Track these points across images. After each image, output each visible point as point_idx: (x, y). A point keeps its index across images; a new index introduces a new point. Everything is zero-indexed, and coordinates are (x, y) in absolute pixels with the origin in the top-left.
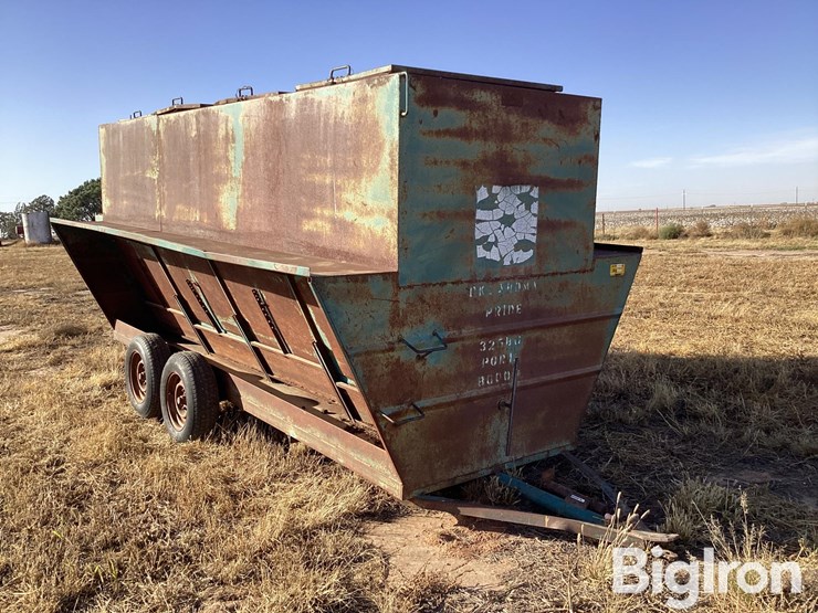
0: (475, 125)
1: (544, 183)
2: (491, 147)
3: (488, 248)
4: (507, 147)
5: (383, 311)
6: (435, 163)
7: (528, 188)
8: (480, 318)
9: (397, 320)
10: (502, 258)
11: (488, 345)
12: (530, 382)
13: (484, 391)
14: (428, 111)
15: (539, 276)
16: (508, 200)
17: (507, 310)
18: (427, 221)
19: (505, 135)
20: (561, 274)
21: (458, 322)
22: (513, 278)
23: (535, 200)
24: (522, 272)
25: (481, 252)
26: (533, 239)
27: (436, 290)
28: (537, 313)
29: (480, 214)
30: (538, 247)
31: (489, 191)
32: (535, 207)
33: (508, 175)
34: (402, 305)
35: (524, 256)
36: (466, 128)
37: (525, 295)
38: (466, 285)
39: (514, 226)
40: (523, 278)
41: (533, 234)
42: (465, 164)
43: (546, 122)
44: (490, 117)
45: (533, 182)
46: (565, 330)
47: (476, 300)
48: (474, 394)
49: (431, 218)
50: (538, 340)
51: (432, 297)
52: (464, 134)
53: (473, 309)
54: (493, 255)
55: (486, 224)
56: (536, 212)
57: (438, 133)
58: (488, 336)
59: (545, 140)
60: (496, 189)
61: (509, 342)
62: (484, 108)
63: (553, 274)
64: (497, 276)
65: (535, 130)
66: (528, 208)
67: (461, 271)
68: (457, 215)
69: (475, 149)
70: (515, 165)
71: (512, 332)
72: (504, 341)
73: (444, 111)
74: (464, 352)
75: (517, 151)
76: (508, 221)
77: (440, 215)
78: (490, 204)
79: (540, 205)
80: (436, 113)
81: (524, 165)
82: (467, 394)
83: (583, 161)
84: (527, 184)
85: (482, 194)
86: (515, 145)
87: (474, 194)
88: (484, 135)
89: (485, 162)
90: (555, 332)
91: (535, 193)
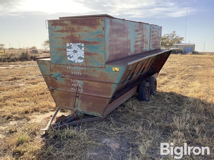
0: (64, 29)
1: (85, 42)
2: (69, 34)
3: (71, 58)
4: (73, 33)
5: (49, 68)
6: (57, 38)
7: (81, 44)
8: (70, 74)
9: (51, 70)
10: (75, 61)
11: (73, 81)
12: (86, 93)
13: (72, 91)
14: (54, 27)
15: (86, 67)
16: (75, 46)
17: (77, 74)
18: (56, 50)
19: (73, 30)
20: (94, 67)
21: (65, 74)
22: (78, 66)
23: (83, 47)
24: (80, 65)
25: (69, 59)
26: (83, 57)
27: (59, 66)
28: (86, 76)
29: (68, 50)
30: (85, 59)
31: (70, 44)
32: (83, 49)
33: (74, 40)
34: (52, 67)
35: (81, 61)
36: (62, 30)
37: (82, 71)
38: (66, 66)
39: (77, 53)
40: (81, 67)
41: (83, 56)
42: (63, 38)
43: (85, 26)
44: (68, 27)
45: (82, 42)
46: (96, 83)
47: (68, 69)
48: (70, 91)
49: (57, 50)
50: (87, 84)
51: (58, 67)
52: (62, 31)
53: (68, 72)
54: (72, 60)
55: (69, 52)
56: (84, 50)
57: (57, 31)
58: (73, 79)
59: (85, 31)
60: (71, 44)
61: (79, 81)
62: (66, 25)
63: (91, 67)
64: (74, 65)
65: (82, 29)
66: (81, 49)
67: (64, 62)
68: (62, 49)
69: (65, 35)
70: (76, 38)
71: (79, 79)
72: (77, 81)
73: (57, 27)
74: (67, 81)
75: (77, 34)
76: (75, 52)
77: (59, 49)
78: (70, 47)
79: (84, 48)
80: (56, 27)
81: (79, 38)
82: (68, 90)
83: (99, 36)
84: (80, 43)
85: (68, 45)
86: (76, 33)
87: (66, 45)
88: (67, 31)
89: (68, 37)
90: (93, 83)
91: (83, 45)
